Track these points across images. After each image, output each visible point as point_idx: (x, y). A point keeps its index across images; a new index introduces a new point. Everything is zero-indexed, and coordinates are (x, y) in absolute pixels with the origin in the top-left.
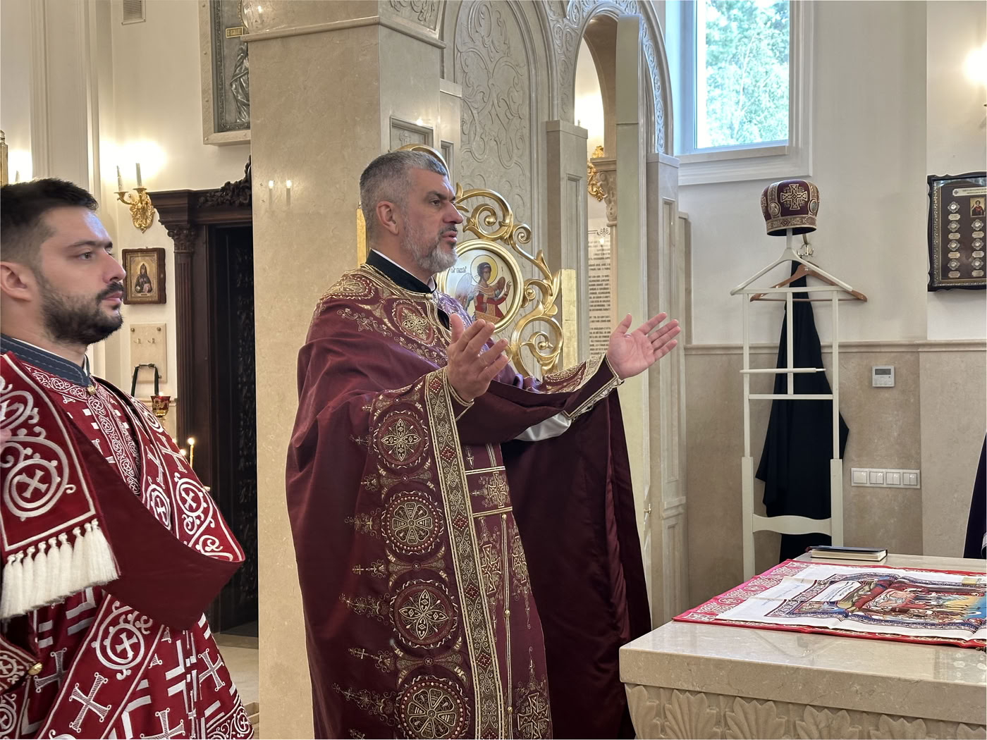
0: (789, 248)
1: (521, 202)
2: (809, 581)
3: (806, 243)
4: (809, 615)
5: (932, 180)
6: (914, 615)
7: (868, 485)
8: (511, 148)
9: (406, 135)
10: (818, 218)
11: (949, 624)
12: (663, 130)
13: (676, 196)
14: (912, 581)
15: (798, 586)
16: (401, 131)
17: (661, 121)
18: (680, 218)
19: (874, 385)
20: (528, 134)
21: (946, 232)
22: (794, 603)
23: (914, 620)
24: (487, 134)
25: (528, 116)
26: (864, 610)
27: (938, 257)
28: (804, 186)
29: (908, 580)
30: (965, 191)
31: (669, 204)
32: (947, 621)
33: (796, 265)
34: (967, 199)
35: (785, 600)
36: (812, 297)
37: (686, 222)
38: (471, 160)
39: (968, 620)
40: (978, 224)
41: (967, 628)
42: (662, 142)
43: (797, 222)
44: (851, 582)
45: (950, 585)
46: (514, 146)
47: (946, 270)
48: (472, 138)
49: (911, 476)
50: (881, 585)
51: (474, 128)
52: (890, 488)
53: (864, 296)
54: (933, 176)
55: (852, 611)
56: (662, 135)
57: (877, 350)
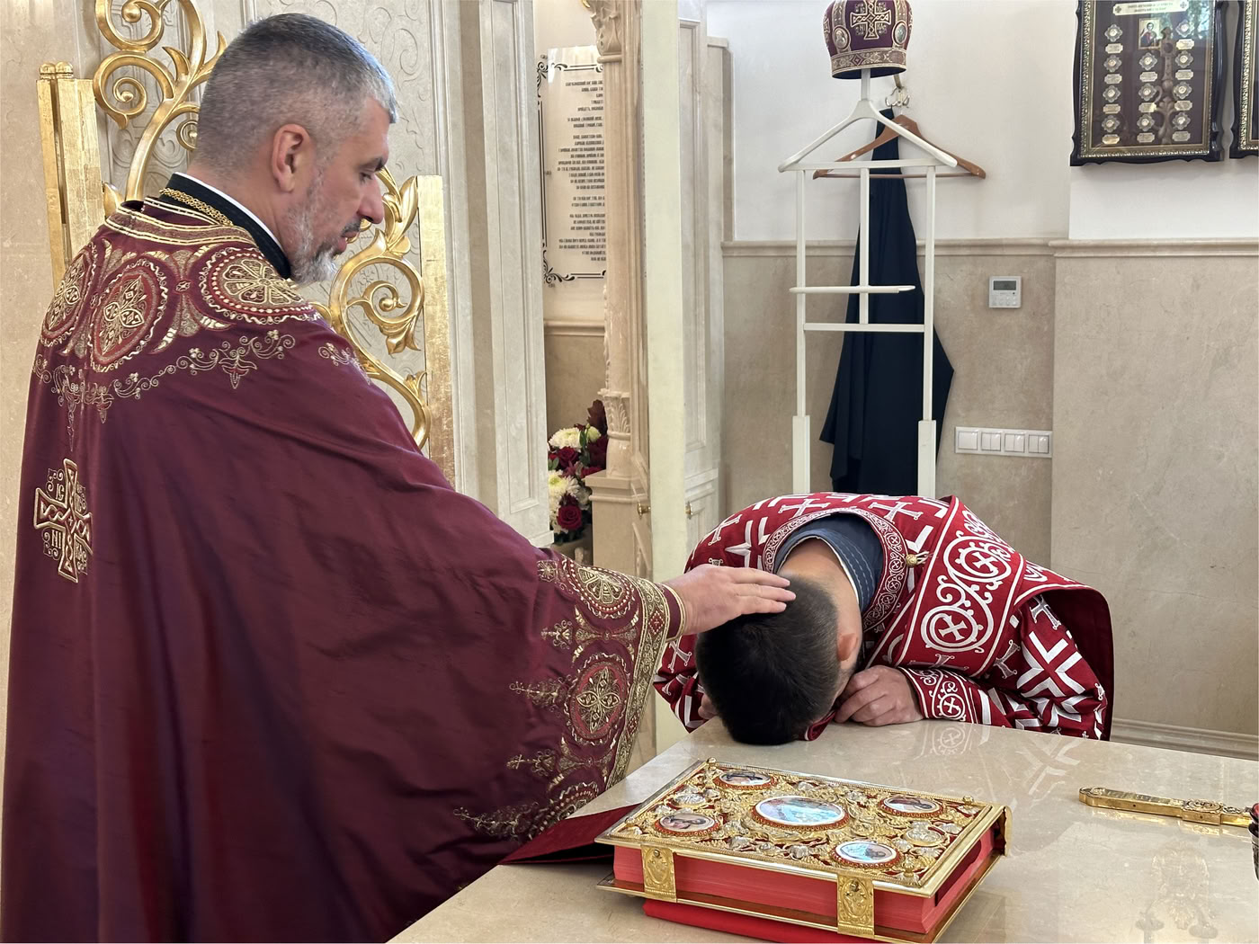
0: (864, 101)
3: (899, 87)
7: (979, 452)
10: (909, 52)
13: (704, 15)
18: (709, 46)
19: (991, 306)
21: (1101, 72)
27: (1089, 113)
28: (887, 2)
30: (1132, 7)
34: (1136, 19)
37: (726, 53)
40: (1149, 61)
47: (1099, 133)
49: (1038, 440)
52: (1010, 457)
53: (980, 169)
57: (998, 252)
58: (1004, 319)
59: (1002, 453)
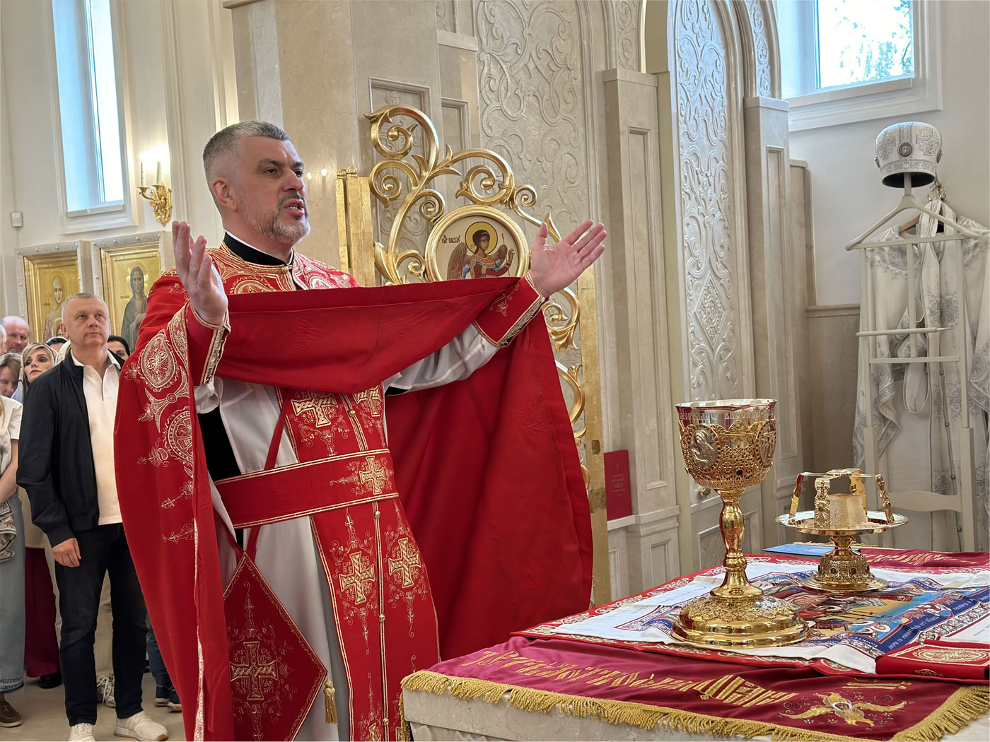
1: (573, 161)
8: (557, 103)
9: (394, 96)
12: (768, 71)
13: (786, 143)
16: (389, 93)
17: (765, 60)
18: (791, 166)
20: (580, 87)
24: (523, 89)
25: (579, 67)
31: (776, 153)
37: (803, 171)
38: (502, 118)
42: (767, 84)
46: (561, 100)
48: (503, 95)
51: (504, 84)
56: (767, 75)
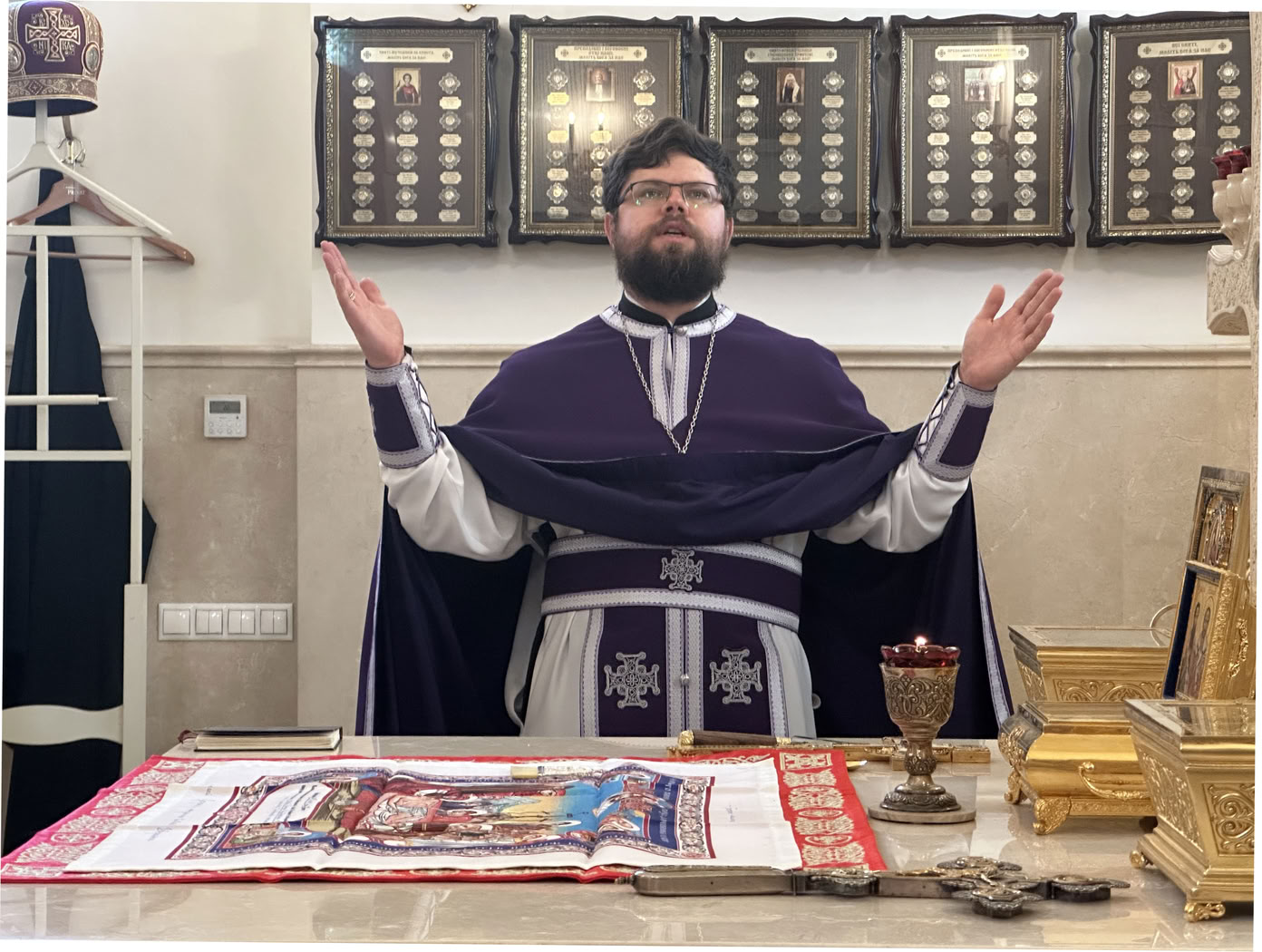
0: (41, 143)
2: (222, 791)
3: (69, 137)
4: (260, 848)
5: (323, 26)
6: (463, 834)
7: (193, 636)
10: (100, 83)
11: (537, 844)
14: (421, 779)
15: (203, 801)
19: (207, 434)
21: (349, 131)
22: (215, 830)
23: (465, 842)
26: (364, 832)
27: (334, 178)
28: (75, 15)
29: (412, 776)
30: (383, 52)
32: (529, 838)
33: (50, 179)
34: (390, 68)
35: (195, 827)
36: (83, 249)
39: (569, 834)
40: (407, 120)
41: (574, 848)
43: (59, 88)
44: (309, 786)
45: (491, 781)
47: (350, 206)
49: (275, 615)
50: (369, 787)
52: (235, 641)
53: (188, 252)
54: (325, 18)
55: (342, 836)
57: (214, 363)
58: (226, 453)
59: (225, 636)
